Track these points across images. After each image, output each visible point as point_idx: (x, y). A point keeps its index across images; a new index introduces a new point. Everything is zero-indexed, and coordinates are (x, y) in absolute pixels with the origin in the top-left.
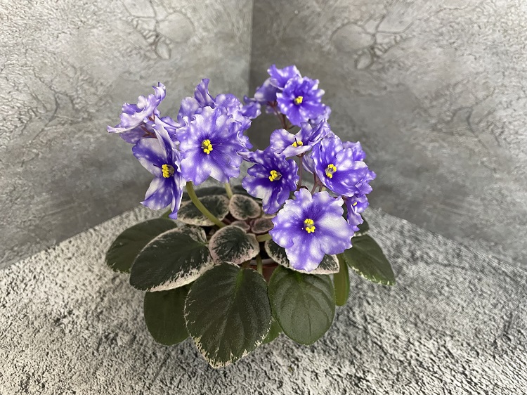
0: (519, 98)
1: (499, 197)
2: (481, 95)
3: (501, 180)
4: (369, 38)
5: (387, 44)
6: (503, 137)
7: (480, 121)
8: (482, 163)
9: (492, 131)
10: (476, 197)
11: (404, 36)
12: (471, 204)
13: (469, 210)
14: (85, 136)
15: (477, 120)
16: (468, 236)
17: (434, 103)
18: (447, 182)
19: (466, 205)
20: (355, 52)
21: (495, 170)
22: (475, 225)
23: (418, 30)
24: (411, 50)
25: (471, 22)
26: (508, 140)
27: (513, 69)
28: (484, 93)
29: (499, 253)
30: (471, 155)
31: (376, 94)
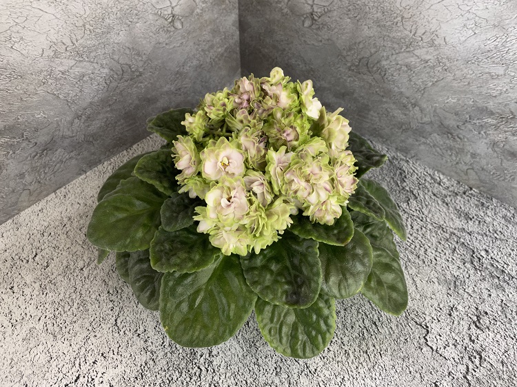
0: (392, 54)
1: (386, 113)
2: (373, 50)
3: (386, 102)
4: (309, 7)
5: (320, 12)
6: (386, 77)
7: (373, 66)
8: (376, 92)
9: (380, 73)
10: (374, 112)
11: (329, 9)
12: (372, 116)
13: (371, 120)
14: (139, 85)
15: (372, 65)
16: (372, 135)
17: (349, 53)
18: (359, 102)
19: (369, 116)
20: (303, 15)
21: (383, 96)
22: (375, 128)
23: (337, 6)
24: (334, 19)
25: (366, 5)
26: (389, 79)
27: (388, 36)
28: (375, 50)
29: (388, 145)
30: (370, 87)
31: (316, 44)
